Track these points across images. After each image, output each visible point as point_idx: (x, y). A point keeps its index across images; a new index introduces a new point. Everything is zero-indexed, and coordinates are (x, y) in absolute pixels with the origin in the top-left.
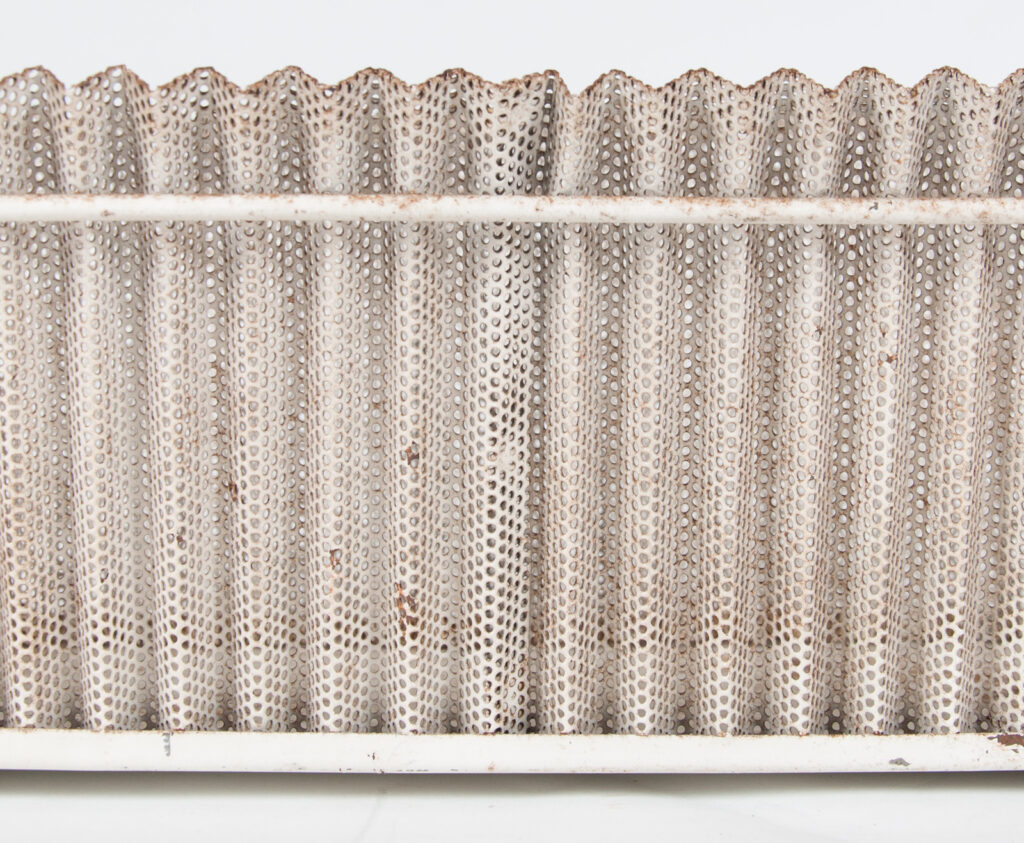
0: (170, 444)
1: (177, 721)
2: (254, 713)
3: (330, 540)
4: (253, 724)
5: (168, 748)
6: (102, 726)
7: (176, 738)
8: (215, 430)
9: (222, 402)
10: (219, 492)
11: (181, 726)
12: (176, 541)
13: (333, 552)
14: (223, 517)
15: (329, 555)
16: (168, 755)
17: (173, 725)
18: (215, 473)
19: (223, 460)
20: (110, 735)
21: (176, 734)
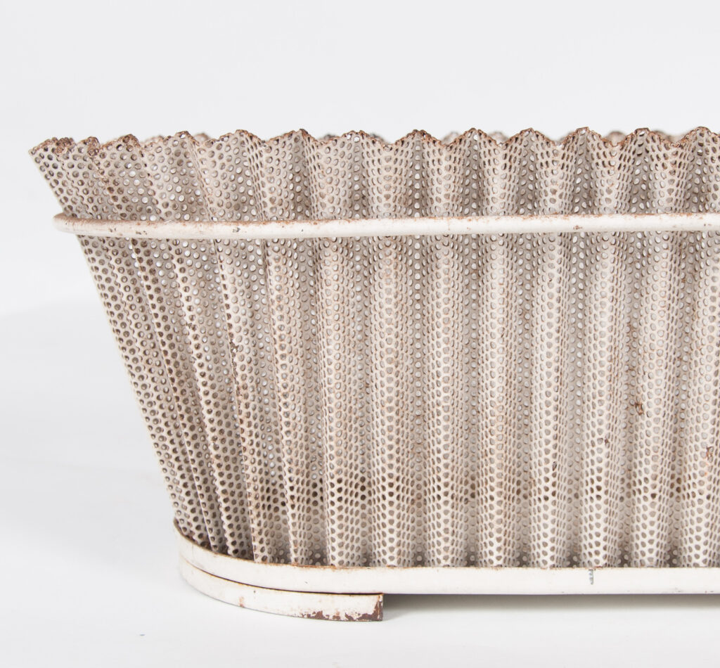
0: (604, 379)
1: (597, 562)
2: (648, 555)
3: (707, 441)
4: (647, 562)
5: (592, 579)
6: (548, 565)
7: (597, 573)
8: (627, 368)
9: (633, 349)
10: (627, 408)
11: (600, 565)
12: (604, 443)
13: (708, 449)
14: (629, 425)
15: (706, 450)
16: (592, 583)
17: (594, 564)
18: (626, 397)
19: (631, 388)
20: (554, 571)
21: (597, 570)
